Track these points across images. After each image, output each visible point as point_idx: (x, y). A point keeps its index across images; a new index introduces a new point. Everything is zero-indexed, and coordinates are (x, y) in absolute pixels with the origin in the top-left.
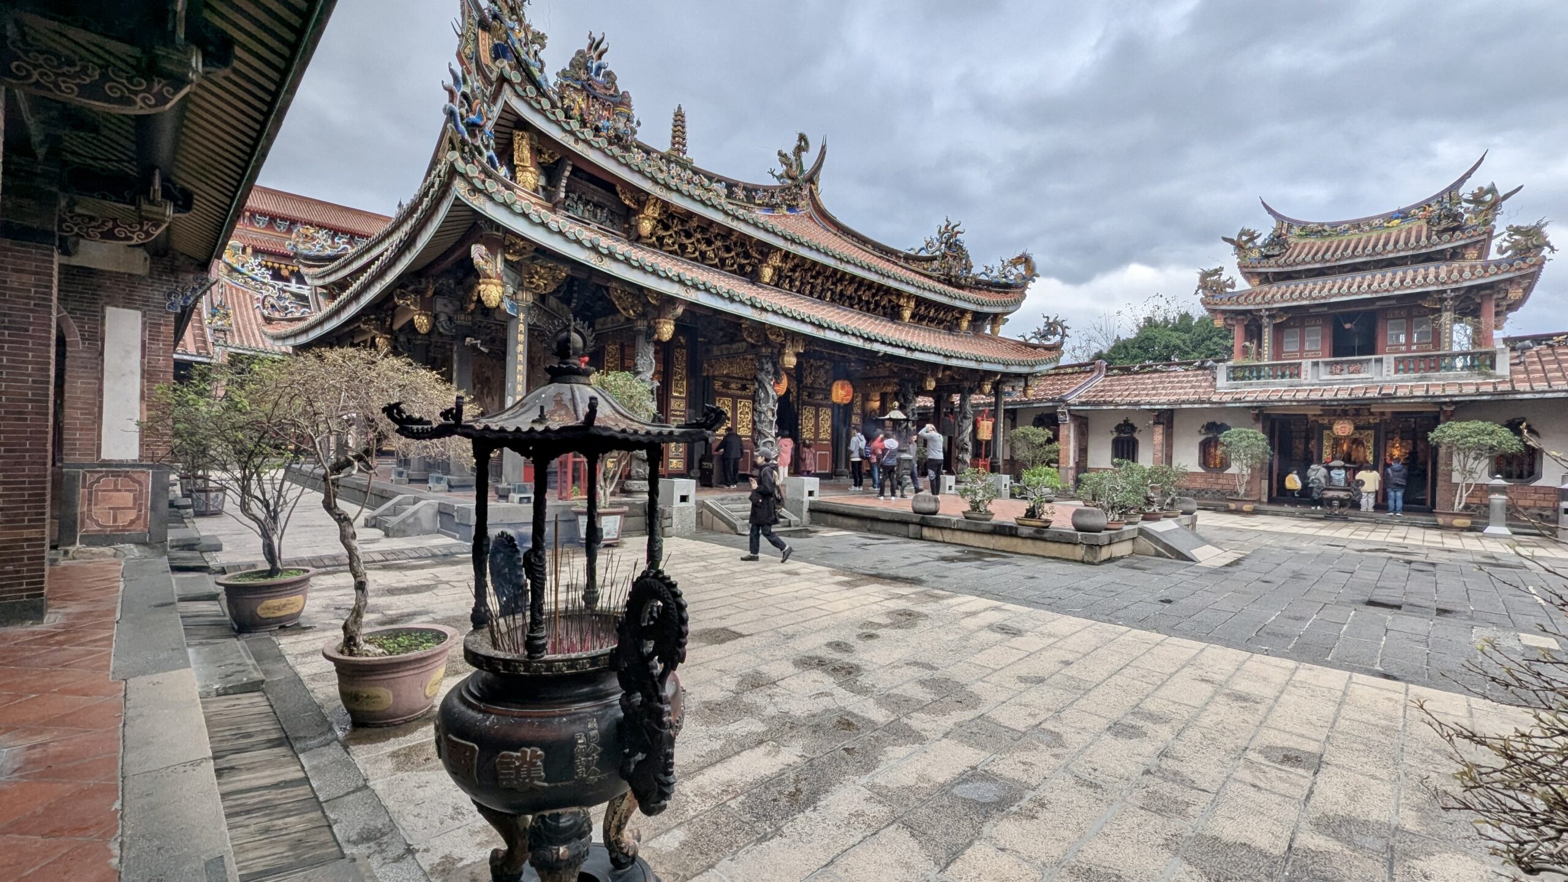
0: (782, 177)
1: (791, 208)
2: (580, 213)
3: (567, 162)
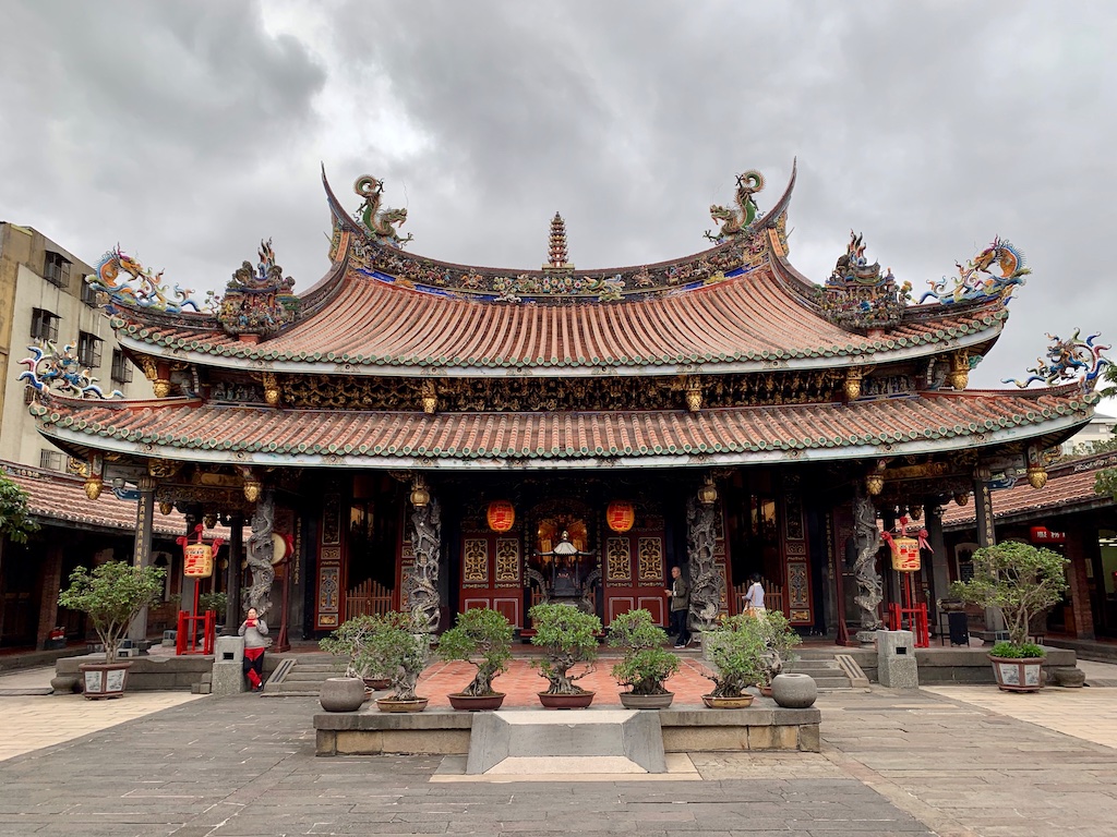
1: (730, 272)
2: (230, 398)
3: (191, 364)
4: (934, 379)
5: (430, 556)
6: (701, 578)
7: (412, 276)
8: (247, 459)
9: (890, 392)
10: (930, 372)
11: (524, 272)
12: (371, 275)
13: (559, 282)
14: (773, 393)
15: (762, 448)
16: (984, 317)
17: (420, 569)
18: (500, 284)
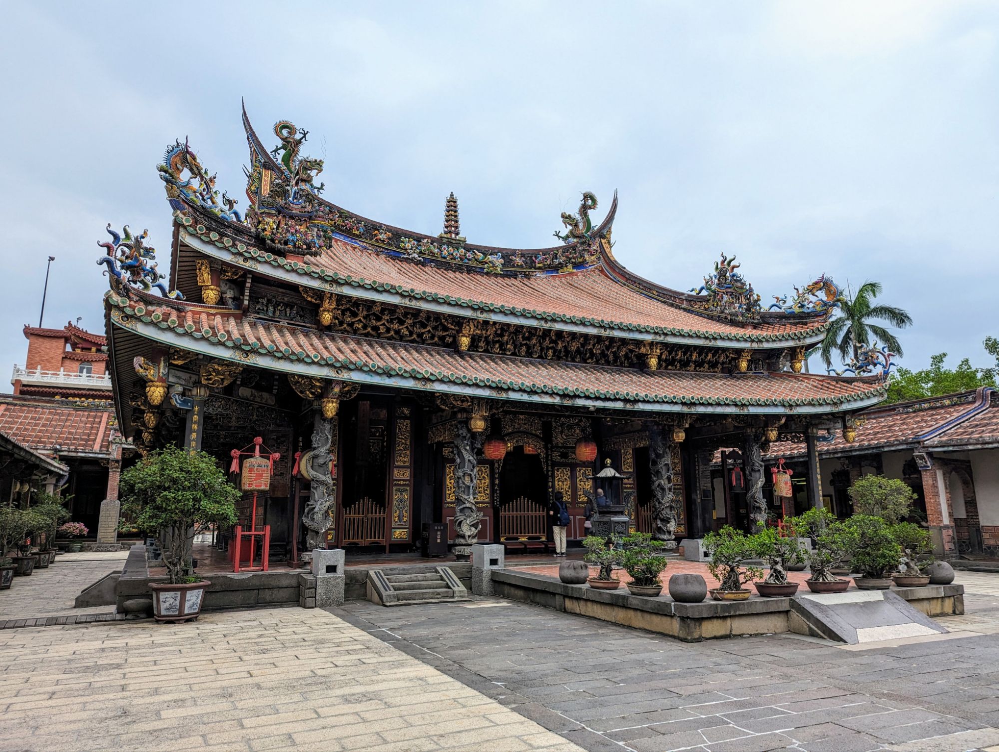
0: (567, 237)
1: (577, 266)
2: (271, 314)
3: (247, 276)
5: (474, 476)
8: (345, 376)
10: (782, 359)
11: (427, 237)
13: (454, 251)
15: (727, 402)
17: (466, 487)
18: (407, 243)
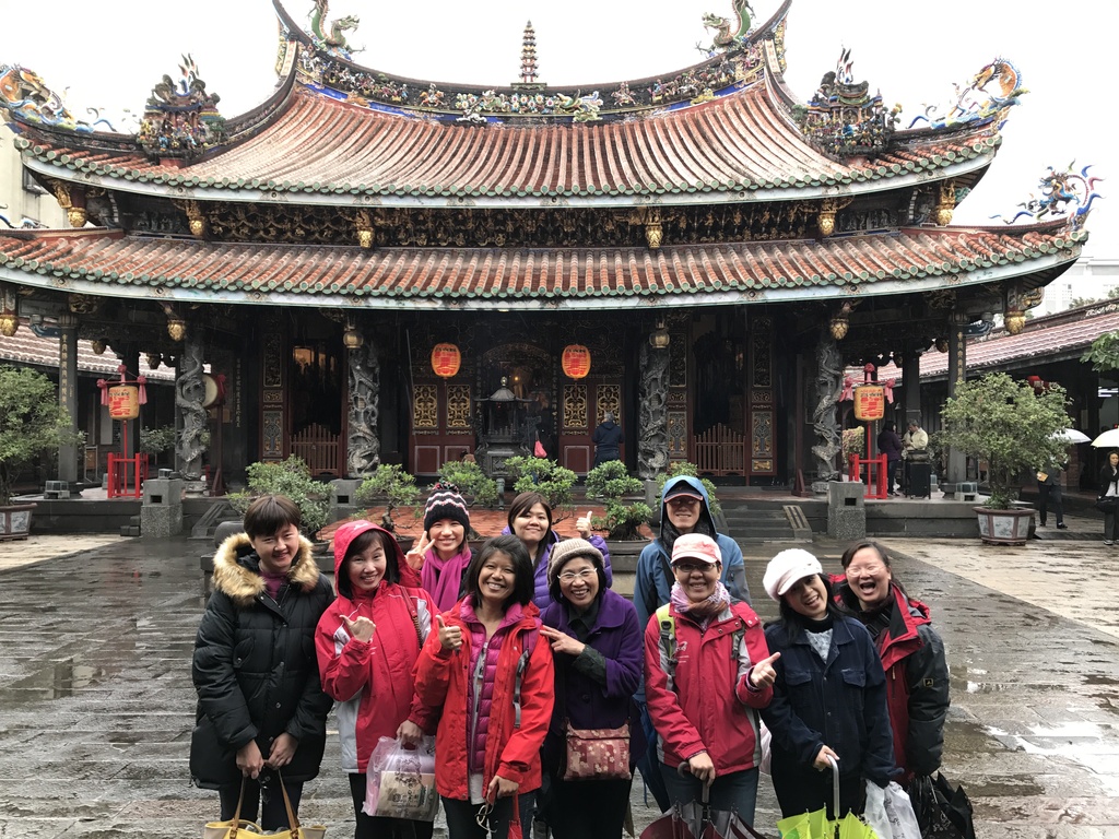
1: (720, 89)
2: (154, 228)
3: (108, 191)
4: (917, 212)
5: (367, 401)
6: (650, 427)
7: (366, 92)
8: (167, 295)
9: (869, 228)
10: (912, 206)
11: (491, 88)
12: (321, 91)
13: (529, 99)
14: (741, 229)
15: (717, 288)
16: (975, 143)
17: (357, 413)
18: (464, 101)
